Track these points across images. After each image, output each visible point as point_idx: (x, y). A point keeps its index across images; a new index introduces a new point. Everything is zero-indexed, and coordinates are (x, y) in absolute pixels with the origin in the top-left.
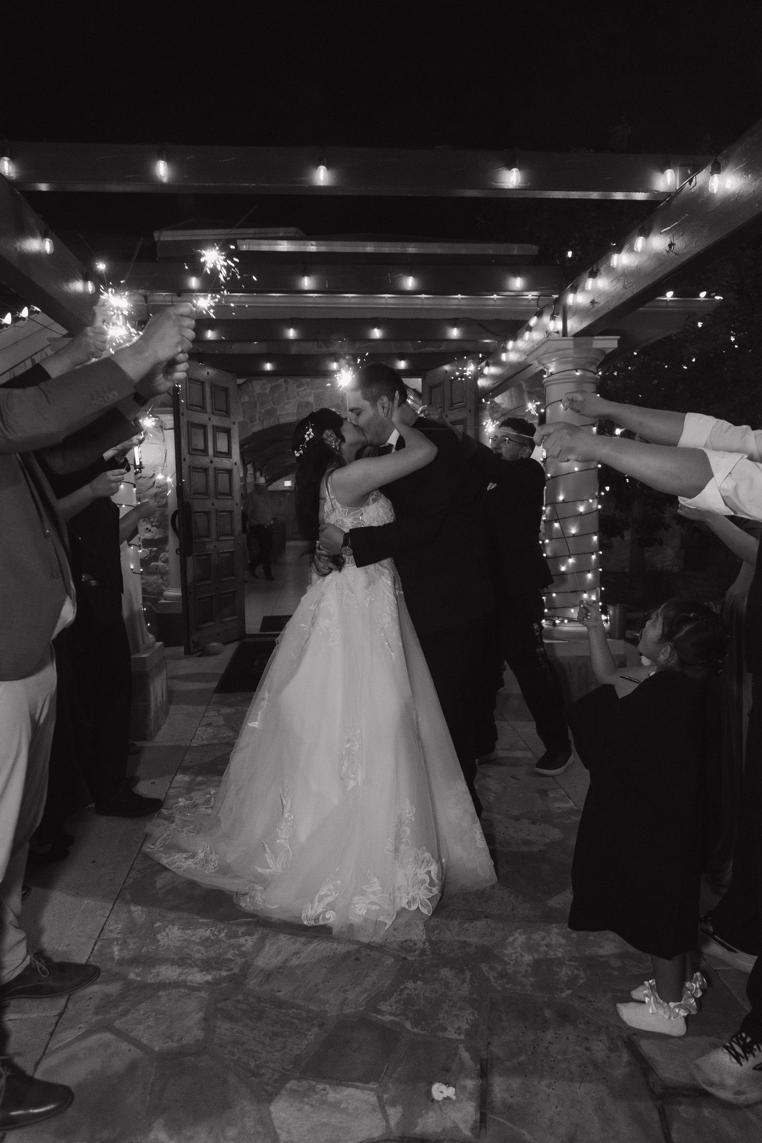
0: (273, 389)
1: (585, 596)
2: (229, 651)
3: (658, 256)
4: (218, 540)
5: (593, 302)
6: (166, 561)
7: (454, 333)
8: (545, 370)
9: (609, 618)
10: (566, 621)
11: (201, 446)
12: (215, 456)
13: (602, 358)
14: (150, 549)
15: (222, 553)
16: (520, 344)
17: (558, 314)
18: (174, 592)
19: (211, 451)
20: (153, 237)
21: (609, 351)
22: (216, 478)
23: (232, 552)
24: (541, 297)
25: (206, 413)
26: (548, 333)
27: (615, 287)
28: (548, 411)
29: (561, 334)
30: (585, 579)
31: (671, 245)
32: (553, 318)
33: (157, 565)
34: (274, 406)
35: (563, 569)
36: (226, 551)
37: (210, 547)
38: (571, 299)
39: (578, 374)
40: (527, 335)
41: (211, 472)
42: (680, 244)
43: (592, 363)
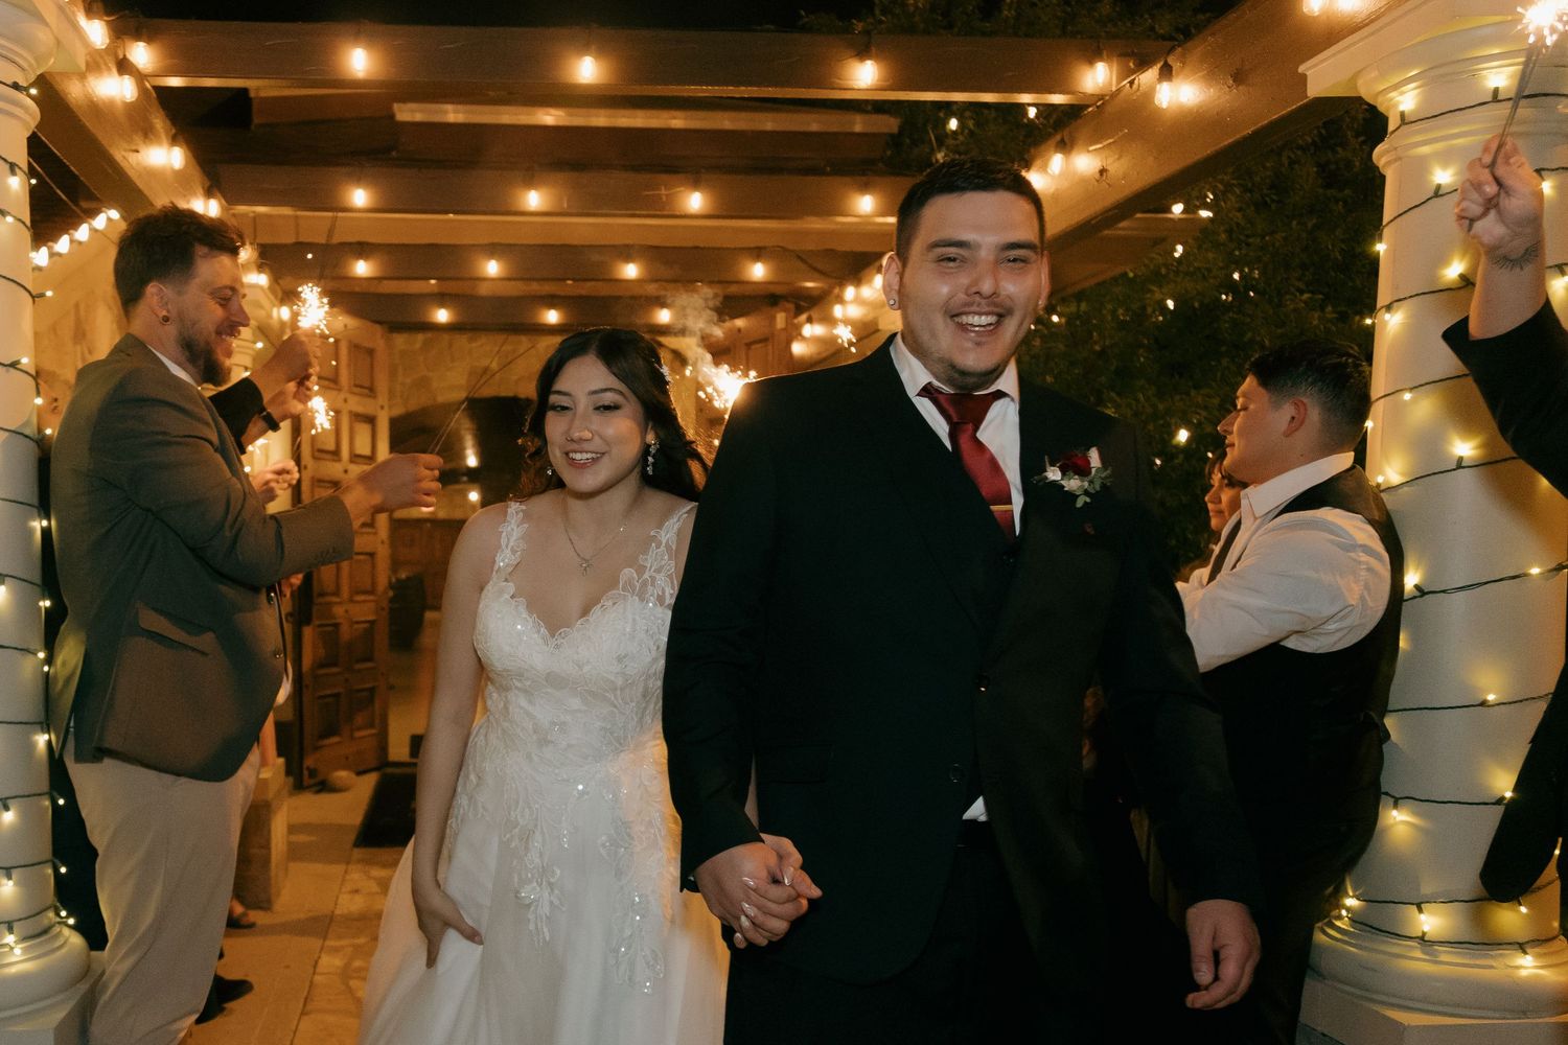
2: (367, 784)
4: (351, 601)
7: (757, 271)
11: (330, 445)
12: (351, 461)
15: (357, 623)
16: (867, 292)
19: (345, 453)
23: (372, 622)
25: (340, 390)
36: (363, 619)
37: (339, 611)
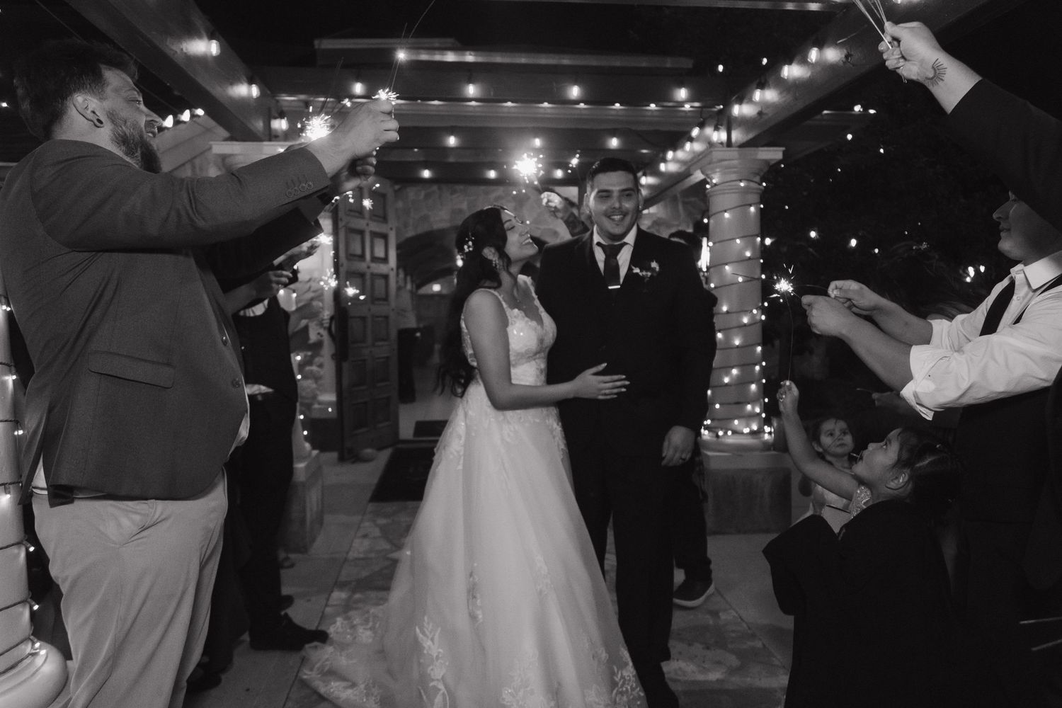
0: (427, 196)
1: (749, 407)
2: (384, 456)
3: (833, 68)
4: (373, 346)
5: (760, 113)
6: (321, 366)
7: (614, 143)
8: (709, 180)
9: (773, 430)
10: (730, 433)
11: (359, 252)
12: (371, 261)
13: (766, 169)
14: (305, 353)
15: (379, 358)
16: (680, 154)
17: (722, 125)
18: (330, 397)
19: (368, 257)
20: (313, 46)
21: (773, 162)
22: (373, 285)
23: (388, 358)
24: (704, 109)
25: (364, 218)
26: (711, 144)
27: (784, 99)
28: (712, 221)
29: (725, 145)
30: (749, 390)
31: (847, 57)
32: (716, 129)
33: (312, 371)
34: (430, 213)
35: (726, 380)
36: (381, 356)
37: (365, 352)
38: (737, 110)
39: (742, 184)
40: (688, 146)
41: (368, 277)
42: (857, 55)
43: (758, 174)
